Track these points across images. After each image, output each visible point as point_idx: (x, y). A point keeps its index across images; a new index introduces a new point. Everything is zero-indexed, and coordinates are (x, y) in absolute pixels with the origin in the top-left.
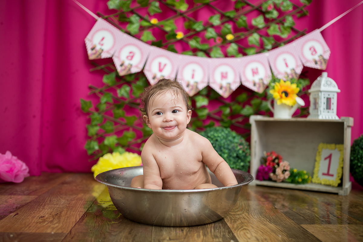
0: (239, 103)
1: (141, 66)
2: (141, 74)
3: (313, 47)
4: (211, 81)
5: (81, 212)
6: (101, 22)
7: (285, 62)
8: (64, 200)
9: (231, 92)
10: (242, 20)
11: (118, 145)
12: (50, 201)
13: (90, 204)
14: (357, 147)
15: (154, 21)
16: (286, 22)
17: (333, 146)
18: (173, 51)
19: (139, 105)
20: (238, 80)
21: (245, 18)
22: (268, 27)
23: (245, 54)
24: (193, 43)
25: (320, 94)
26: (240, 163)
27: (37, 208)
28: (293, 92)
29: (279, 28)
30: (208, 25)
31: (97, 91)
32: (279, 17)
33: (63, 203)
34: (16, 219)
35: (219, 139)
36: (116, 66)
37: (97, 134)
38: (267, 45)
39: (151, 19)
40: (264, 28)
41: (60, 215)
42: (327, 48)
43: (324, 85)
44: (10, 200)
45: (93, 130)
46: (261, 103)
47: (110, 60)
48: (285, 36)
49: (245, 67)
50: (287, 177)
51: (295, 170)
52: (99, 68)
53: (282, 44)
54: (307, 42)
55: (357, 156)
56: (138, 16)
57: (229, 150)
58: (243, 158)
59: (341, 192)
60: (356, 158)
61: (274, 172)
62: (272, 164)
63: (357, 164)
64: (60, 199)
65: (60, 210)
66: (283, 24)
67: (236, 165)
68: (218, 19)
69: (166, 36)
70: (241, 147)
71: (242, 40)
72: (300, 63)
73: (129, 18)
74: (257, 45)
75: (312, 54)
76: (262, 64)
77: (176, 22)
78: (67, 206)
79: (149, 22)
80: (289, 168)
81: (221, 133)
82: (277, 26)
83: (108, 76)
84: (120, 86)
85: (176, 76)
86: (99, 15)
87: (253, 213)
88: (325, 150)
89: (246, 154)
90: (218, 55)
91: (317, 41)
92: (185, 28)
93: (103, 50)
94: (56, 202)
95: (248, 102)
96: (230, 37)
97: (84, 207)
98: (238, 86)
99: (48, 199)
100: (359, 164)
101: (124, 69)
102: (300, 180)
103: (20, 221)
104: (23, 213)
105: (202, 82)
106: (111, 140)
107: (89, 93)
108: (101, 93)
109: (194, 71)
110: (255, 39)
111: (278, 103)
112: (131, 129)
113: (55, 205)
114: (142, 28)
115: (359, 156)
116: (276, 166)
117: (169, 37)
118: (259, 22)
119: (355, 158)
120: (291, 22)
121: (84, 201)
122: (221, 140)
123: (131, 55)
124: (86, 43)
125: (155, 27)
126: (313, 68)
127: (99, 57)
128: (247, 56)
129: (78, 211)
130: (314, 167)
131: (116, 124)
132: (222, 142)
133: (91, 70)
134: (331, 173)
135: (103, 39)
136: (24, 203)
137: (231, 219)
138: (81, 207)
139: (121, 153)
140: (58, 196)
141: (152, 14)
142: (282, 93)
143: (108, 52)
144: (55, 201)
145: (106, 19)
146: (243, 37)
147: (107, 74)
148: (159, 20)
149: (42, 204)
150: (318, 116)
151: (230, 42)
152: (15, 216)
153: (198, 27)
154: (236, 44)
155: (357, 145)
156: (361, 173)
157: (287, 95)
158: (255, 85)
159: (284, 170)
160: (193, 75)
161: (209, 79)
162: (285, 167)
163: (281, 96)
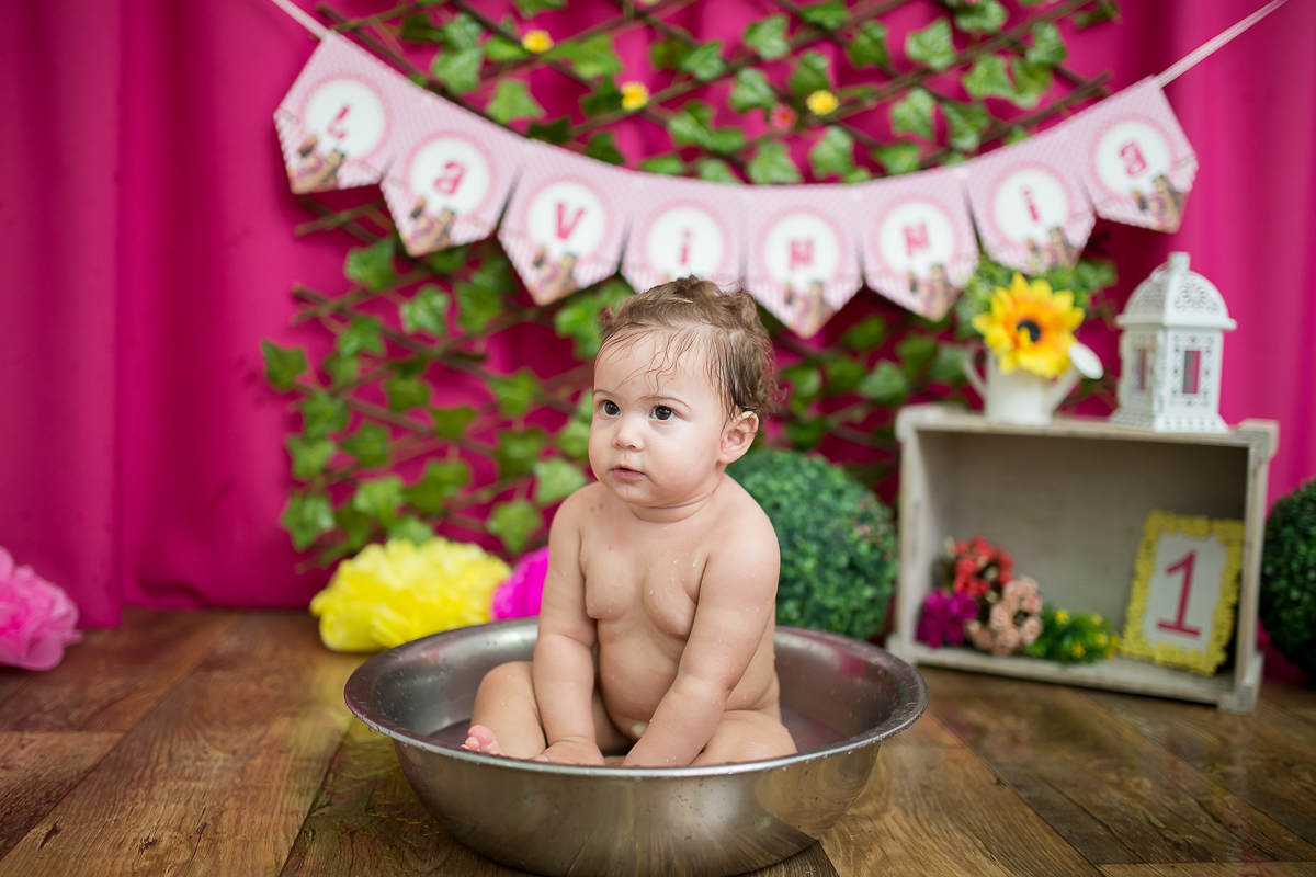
0: (854, 353)
1: (490, 218)
2: (490, 248)
3: (1133, 145)
4: (752, 272)
5: (292, 813)
6: (334, 49)
7: (1029, 201)
8: (220, 755)
9: (828, 314)
10: (870, 40)
11: (407, 510)
12: (170, 756)
13: (321, 770)
14: (1288, 531)
15: (537, 41)
16: (1033, 46)
17: (1201, 524)
18: (610, 157)
19: (481, 359)
20: (852, 271)
21: (879, 31)
22: (966, 67)
23: (879, 171)
24: (683, 127)
25: (1160, 336)
26: (862, 588)
27: (125, 796)
28: (1058, 323)
29: (1009, 71)
30: (741, 56)
31: (323, 311)
32: (1007, 26)
33: (222, 768)
34: (54, 859)
35: (784, 502)
36: (394, 215)
37: (326, 471)
38: (960, 135)
39: (524, 33)
40: (950, 68)
41: (216, 833)
42: (1185, 149)
43: (1176, 302)
44: (21, 759)
45: (314, 456)
46: (934, 355)
47: (372, 195)
48: (1028, 100)
49: (880, 219)
50: (1030, 638)
51: (1063, 617)
52: (330, 222)
53: (1019, 132)
54: (1109, 124)
55: (1288, 564)
56: (476, 19)
57: (824, 543)
58: (871, 570)
59: (1229, 701)
60: (1285, 571)
61: (984, 617)
62: (974, 585)
63: (1287, 592)
64: (204, 747)
65: (212, 807)
66: (1022, 55)
67: (849, 599)
68: (780, 33)
69: (584, 100)
70: (867, 529)
71: (867, 114)
72: (1083, 207)
73: (440, 30)
74: (926, 133)
75: (1130, 172)
76: (944, 208)
77: (619, 45)
78: (235, 785)
79: (516, 42)
80: (1037, 606)
81: (789, 478)
82: (1000, 63)
83: (366, 254)
84: (410, 292)
85: (622, 254)
86: (326, 20)
87: (922, 810)
88: (1171, 538)
89: (883, 553)
90: (777, 175)
91: (1150, 121)
92: (655, 66)
93: (343, 156)
94: (194, 763)
95: (886, 351)
96: (822, 103)
97: (297, 787)
98: (854, 293)
99: (161, 748)
100: (1295, 594)
101: (427, 230)
102: (1078, 650)
103: (70, 865)
104: (75, 824)
105: (720, 277)
106: (377, 495)
107: (296, 316)
108: (339, 316)
109: (687, 234)
110: (918, 112)
111: (1005, 366)
112: (453, 452)
113: (188, 778)
114: (491, 70)
115: (1295, 565)
116: (991, 596)
117: (596, 106)
118: (931, 44)
119: (1278, 570)
120: (1054, 48)
121: (295, 759)
122: (794, 505)
123: (452, 173)
124: (278, 127)
125: (540, 65)
126: (1133, 224)
127: (330, 184)
128: (886, 179)
129: (281, 812)
130: (1126, 599)
131: (397, 431)
132: (798, 513)
133: (302, 229)
134: (1190, 621)
135: (344, 113)
136: (75, 772)
137: (847, 842)
138: (287, 788)
139: (418, 543)
140: (198, 733)
141: (529, 12)
142: (1019, 327)
143: (363, 163)
144: (187, 758)
145: (354, 36)
146: (870, 103)
147: (363, 244)
148: (557, 36)
149: (140, 778)
150: (1150, 417)
151: (826, 122)
152: (46, 840)
153: (704, 63)
154: (847, 131)
155: (1290, 521)
156: (1300, 626)
157: (1036, 336)
158: (914, 287)
159: (1020, 611)
160: (685, 250)
161: (744, 267)
162: (1026, 601)
163: (1015, 340)
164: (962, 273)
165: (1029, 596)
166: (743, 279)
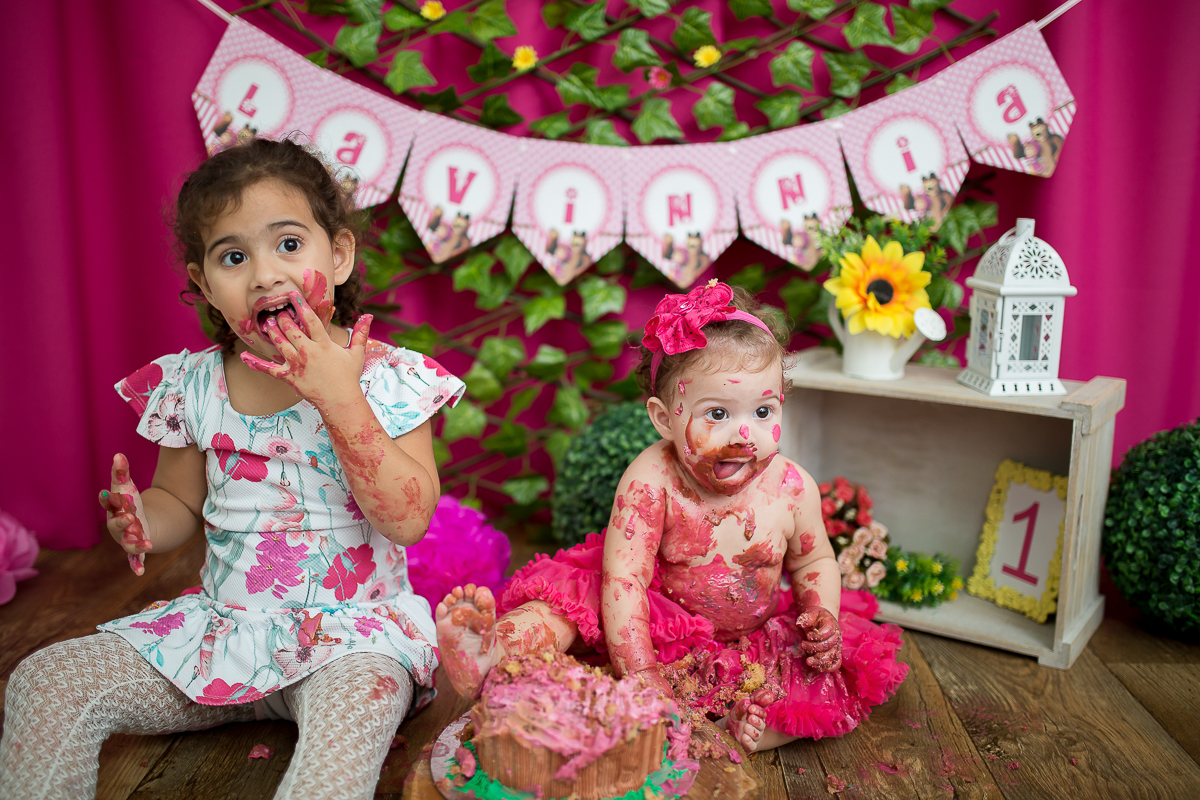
1: (389, 185)
2: (392, 210)
3: (1011, 89)
4: (633, 229)
6: (240, 33)
7: (905, 149)
9: (705, 263)
14: (1130, 486)
15: (432, 11)
17: (1044, 476)
20: (729, 224)
22: (848, 14)
23: (760, 123)
24: (570, 87)
25: (999, 303)
29: (888, 19)
30: (625, 16)
38: (845, 83)
39: (421, 2)
40: (830, 17)
42: (1065, 94)
48: (909, 46)
49: (755, 174)
50: (873, 582)
51: (902, 566)
53: (901, 79)
54: (989, 70)
55: (1126, 519)
59: (1047, 658)
63: (1123, 544)
69: (470, 69)
71: (749, 65)
72: (959, 155)
73: (344, 4)
74: (805, 84)
75: (1007, 118)
76: (819, 162)
77: (510, 10)
79: (417, 13)
80: (882, 552)
82: (879, 12)
85: (511, 212)
88: (1021, 487)
90: (661, 131)
93: (254, 133)
96: (707, 56)
98: (730, 242)
105: (602, 233)
109: (572, 193)
110: (796, 63)
111: (853, 327)
114: (390, 40)
115: (1131, 522)
119: (1118, 523)
123: (353, 144)
124: (196, 107)
125: (436, 34)
134: (1029, 570)
135: (253, 90)
148: (449, 4)
150: (990, 382)
154: (728, 84)
155: (1132, 476)
156: (1135, 578)
157: (885, 298)
158: (788, 238)
159: (866, 557)
160: (570, 209)
161: (625, 224)
162: (872, 546)
163: (865, 301)
164: (834, 223)
165: (876, 542)
166: (624, 235)
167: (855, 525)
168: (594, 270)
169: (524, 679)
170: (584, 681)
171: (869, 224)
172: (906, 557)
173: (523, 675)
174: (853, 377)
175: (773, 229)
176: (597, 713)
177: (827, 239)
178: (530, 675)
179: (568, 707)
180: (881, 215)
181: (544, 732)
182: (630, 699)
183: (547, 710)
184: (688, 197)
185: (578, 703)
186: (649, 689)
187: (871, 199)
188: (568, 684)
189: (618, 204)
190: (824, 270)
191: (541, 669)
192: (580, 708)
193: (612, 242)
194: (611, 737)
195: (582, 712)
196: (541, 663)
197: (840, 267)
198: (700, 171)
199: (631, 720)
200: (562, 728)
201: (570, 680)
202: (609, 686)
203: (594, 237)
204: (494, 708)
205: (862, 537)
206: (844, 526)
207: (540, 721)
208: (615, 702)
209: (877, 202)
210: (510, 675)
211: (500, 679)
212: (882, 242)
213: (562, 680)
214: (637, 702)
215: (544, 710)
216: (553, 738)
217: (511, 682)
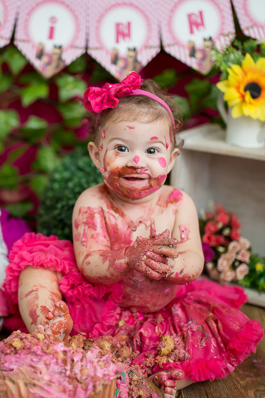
20: (156, 43)
46: (209, 91)
50: (240, 277)
51: (259, 267)
80: (247, 257)
85: (14, 31)
95: (178, 89)
98: (155, 55)
105: (73, 46)
109: (53, 19)
111: (235, 113)
116: (221, 249)
142: (245, 90)
157: (256, 94)
158: (193, 53)
159: (236, 260)
160: (52, 30)
161: (87, 41)
162: (240, 254)
163: (243, 97)
164: (223, 43)
165: (243, 251)
166: (87, 48)
167: (229, 239)
168: (67, 70)
169: (24, 351)
170: (65, 352)
171: (247, 45)
172: (262, 261)
173: (24, 348)
174: (233, 145)
175: (183, 47)
176: (76, 374)
177: (220, 56)
178: (29, 349)
179: (56, 371)
180: (255, 40)
181: (42, 388)
182: (96, 364)
183: (43, 373)
184: (129, 24)
185: (63, 368)
186: (106, 356)
187: (248, 29)
188: (55, 355)
189: (83, 28)
190: (216, 75)
191: (37, 345)
192: (64, 371)
193: (79, 53)
194: (86, 390)
195: (65, 373)
196: (36, 341)
197: (228, 74)
198: (137, 7)
199: (99, 379)
200: (53, 385)
201: (56, 352)
202: (81, 355)
203: (67, 49)
204: (5, 371)
205: (234, 247)
206: (222, 240)
207: (38, 380)
208: (86, 366)
209: (251, 31)
210: (15, 348)
211: (8, 352)
212: (255, 58)
213: (52, 352)
214: (100, 365)
215: (41, 373)
216: (48, 392)
217: (16, 353)
